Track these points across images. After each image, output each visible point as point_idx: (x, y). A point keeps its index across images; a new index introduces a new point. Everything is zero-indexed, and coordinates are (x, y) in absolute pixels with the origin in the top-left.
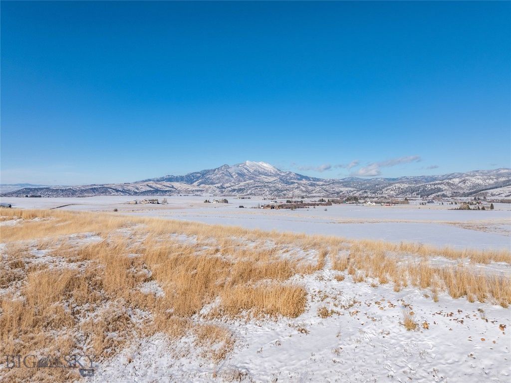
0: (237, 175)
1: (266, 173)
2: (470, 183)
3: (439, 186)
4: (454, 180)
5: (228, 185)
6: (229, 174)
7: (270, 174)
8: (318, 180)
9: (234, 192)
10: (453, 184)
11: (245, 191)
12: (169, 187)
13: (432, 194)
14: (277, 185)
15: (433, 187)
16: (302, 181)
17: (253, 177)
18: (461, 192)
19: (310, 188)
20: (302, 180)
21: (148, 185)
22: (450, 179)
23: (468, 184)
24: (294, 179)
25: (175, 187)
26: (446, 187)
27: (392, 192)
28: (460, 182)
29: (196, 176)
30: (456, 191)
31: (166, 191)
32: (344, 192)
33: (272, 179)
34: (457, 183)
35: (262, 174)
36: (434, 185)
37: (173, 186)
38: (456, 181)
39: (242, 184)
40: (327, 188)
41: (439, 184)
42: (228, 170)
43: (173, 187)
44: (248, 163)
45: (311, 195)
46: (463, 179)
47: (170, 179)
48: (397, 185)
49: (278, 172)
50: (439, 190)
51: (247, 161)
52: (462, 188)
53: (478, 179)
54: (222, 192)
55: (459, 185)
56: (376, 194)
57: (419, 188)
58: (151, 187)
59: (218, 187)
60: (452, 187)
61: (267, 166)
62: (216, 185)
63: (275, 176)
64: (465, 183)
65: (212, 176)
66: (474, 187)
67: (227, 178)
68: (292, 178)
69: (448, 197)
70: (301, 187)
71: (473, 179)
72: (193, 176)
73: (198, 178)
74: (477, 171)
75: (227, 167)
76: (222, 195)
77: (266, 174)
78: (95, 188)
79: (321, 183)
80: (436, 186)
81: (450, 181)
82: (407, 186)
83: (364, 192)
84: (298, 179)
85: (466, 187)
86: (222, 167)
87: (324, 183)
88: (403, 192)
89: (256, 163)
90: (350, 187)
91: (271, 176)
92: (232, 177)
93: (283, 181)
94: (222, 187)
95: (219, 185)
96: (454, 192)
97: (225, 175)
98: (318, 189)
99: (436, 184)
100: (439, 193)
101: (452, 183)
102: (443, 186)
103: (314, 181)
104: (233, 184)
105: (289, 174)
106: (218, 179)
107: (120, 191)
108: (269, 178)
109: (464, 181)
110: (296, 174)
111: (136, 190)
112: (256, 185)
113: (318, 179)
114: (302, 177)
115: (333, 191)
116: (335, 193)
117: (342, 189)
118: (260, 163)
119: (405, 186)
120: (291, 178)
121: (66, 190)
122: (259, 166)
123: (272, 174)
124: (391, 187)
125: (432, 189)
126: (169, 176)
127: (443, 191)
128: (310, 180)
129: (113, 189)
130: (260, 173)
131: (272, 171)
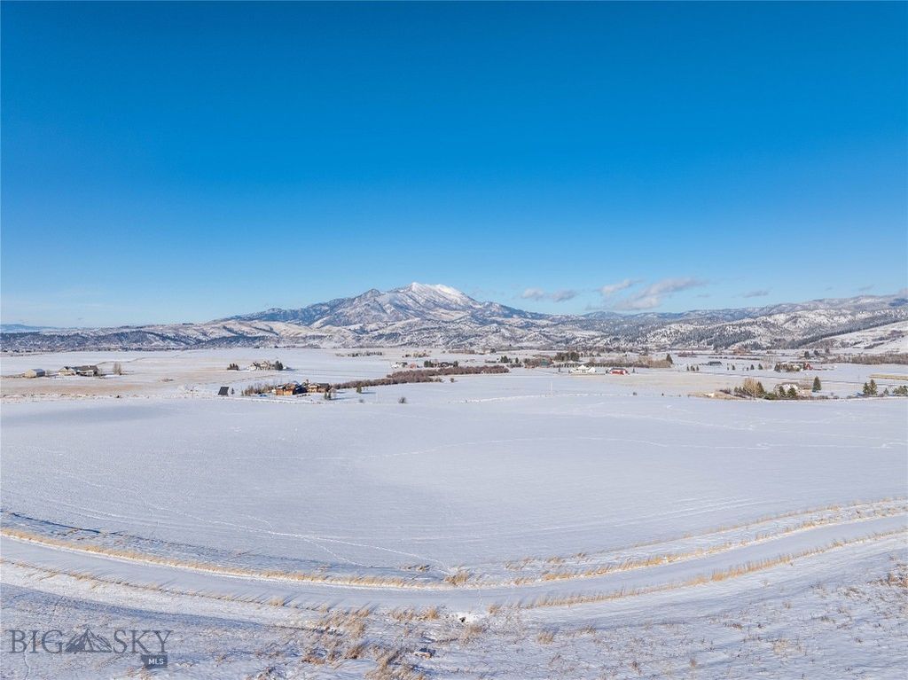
0: (393, 309)
1: (448, 305)
2: (804, 323)
3: (749, 328)
4: (777, 316)
5: (373, 326)
6: (378, 307)
7: (454, 306)
8: (541, 317)
9: (380, 341)
10: (773, 325)
11: (400, 338)
12: (264, 330)
13: (734, 343)
14: (462, 326)
15: (737, 330)
16: (510, 319)
17: (423, 312)
18: (788, 338)
19: (519, 332)
20: (512, 317)
21: (225, 328)
22: (771, 315)
23: (802, 324)
24: (499, 315)
25: (274, 330)
26: (761, 331)
27: (663, 340)
28: (787, 321)
29: (320, 310)
30: (778, 337)
31: (256, 338)
32: (578, 340)
33: (456, 315)
34: (782, 322)
35: (441, 307)
36: (740, 326)
37: (272, 329)
38: (781, 318)
39: (399, 324)
40: (552, 331)
41: (748, 324)
42: (377, 299)
43: (271, 331)
44: (415, 286)
45: (519, 345)
46: (793, 315)
47: (273, 316)
48: (673, 326)
49: (470, 303)
50: (749, 335)
51: (414, 284)
52: (790, 333)
53: (820, 315)
54: (359, 340)
55: (786, 326)
56: (636, 343)
57: (712, 332)
58: (230, 330)
59: (355, 331)
60: (772, 329)
61: (450, 292)
62: (352, 327)
63: (464, 310)
64: (795, 322)
65: (348, 311)
66: (812, 330)
67: (374, 313)
68: (494, 312)
69: (763, 349)
70: (503, 330)
71: (811, 316)
72: (314, 310)
73: (323, 314)
74: (820, 301)
75: (376, 293)
76: (358, 344)
77: (447, 307)
78: (122, 334)
79: (545, 322)
80: (743, 329)
81: (769, 320)
82: (691, 328)
83: (615, 339)
84: (506, 316)
85: (797, 331)
86: (366, 294)
87: (550, 323)
88: (685, 339)
89: (428, 286)
90: (593, 329)
91: (456, 309)
92: (384, 311)
93: (477, 319)
94: (363, 331)
95: (357, 327)
96: (776, 340)
97: (372, 308)
98: (534, 332)
99: (744, 325)
100: (748, 342)
101: (772, 322)
102: (757, 328)
103: (533, 318)
104: (382, 325)
105: (488, 306)
106: (359, 315)
107: (169, 338)
108: (452, 313)
109: (794, 320)
110: (502, 306)
111: (201, 337)
112: (425, 326)
113: (541, 315)
114: (511, 312)
115: (561, 337)
116: (561, 342)
117: (577, 334)
118: (438, 286)
119: (687, 328)
120: (492, 314)
121: (69, 336)
122: (435, 292)
123: (458, 308)
124: (663, 330)
125: (735, 334)
126: (273, 309)
127: (755, 337)
128: (526, 317)
129: (157, 335)
130: (437, 305)
131: (459, 300)
